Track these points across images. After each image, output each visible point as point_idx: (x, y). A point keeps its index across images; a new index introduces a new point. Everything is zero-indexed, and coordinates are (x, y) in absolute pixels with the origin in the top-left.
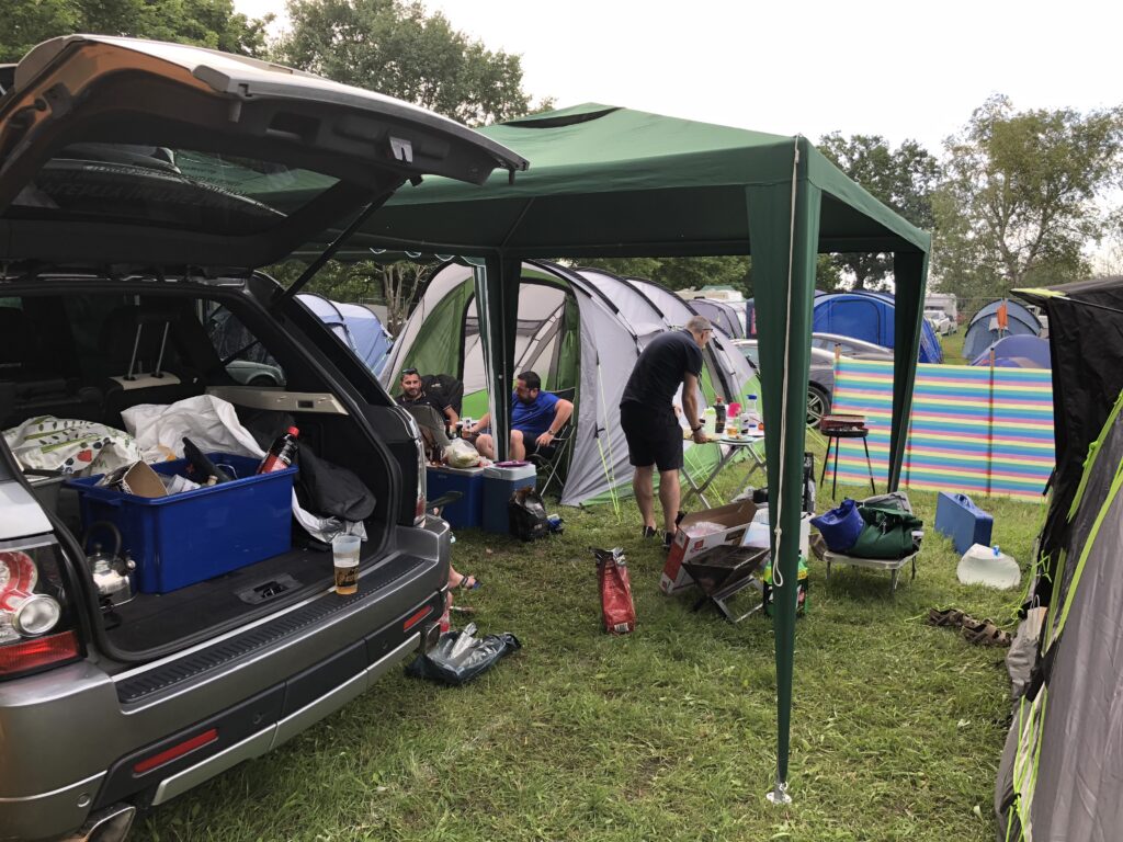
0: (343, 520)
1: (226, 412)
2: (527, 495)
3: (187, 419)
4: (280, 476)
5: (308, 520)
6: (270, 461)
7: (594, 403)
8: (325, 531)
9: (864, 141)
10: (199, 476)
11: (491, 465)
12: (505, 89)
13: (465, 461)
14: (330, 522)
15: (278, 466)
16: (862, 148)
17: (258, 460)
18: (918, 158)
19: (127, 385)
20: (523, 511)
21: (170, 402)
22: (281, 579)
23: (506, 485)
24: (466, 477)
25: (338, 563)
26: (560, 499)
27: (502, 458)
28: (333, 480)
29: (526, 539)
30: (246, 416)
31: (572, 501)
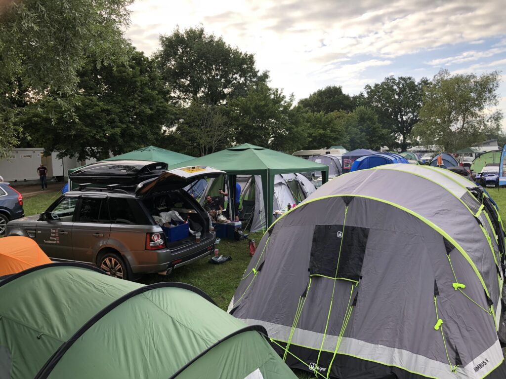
0: (197, 231)
1: (177, 213)
2: (239, 229)
3: (171, 215)
4: (187, 224)
5: (191, 231)
6: (185, 222)
7: (259, 204)
8: (194, 233)
9: (404, 79)
10: (175, 224)
11: (230, 222)
12: (248, 68)
13: (223, 221)
14: (195, 232)
15: (187, 222)
16: (403, 82)
17: (183, 222)
18: (428, 85)
19: (159, 209)
20: (237, 233)
21: (167, 212)
22: (188, 240)
23: (233, 227)
24: (223, 225)
25: (197, 238)
26: (250, 230)
27: (233, 220)
28: (195, 225)
29: (238, 240)
30: (180, 214)
31: (253, 231)
